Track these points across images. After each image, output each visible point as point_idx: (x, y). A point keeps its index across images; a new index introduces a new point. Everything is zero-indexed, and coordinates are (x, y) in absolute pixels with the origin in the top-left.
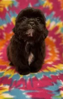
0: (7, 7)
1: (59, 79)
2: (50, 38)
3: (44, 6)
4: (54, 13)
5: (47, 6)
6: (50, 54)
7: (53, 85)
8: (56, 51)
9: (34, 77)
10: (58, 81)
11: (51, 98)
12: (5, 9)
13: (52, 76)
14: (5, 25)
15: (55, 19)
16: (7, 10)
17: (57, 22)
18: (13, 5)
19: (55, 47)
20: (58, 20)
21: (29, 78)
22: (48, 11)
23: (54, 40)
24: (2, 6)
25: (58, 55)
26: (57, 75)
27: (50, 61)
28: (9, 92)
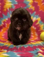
0: (8, 9)
1: (38, 48)
2: (33, 27)
3: (30, 8)
4: (35, 12)
5: (31, 9)
6: (33, 36)
7: (34, 50)
8: (36, 35)
9: (22, 46)
10: (37, 49)
11: (33, 56)
12: (7, 10)
13: (33, 46)
14: (7, 19)
15: (36, 16)
16: (9, 10)
17: (37, 18)
18: (12, 7)
19: (35, 32)
20: (37, 16)
21: (19, 47)
22: (32, 11)
23: (35, 28)
24: (6, 8)
25: (37, 37)
26: (37, 46)
27: (32, 40)
28: (7, 53)
